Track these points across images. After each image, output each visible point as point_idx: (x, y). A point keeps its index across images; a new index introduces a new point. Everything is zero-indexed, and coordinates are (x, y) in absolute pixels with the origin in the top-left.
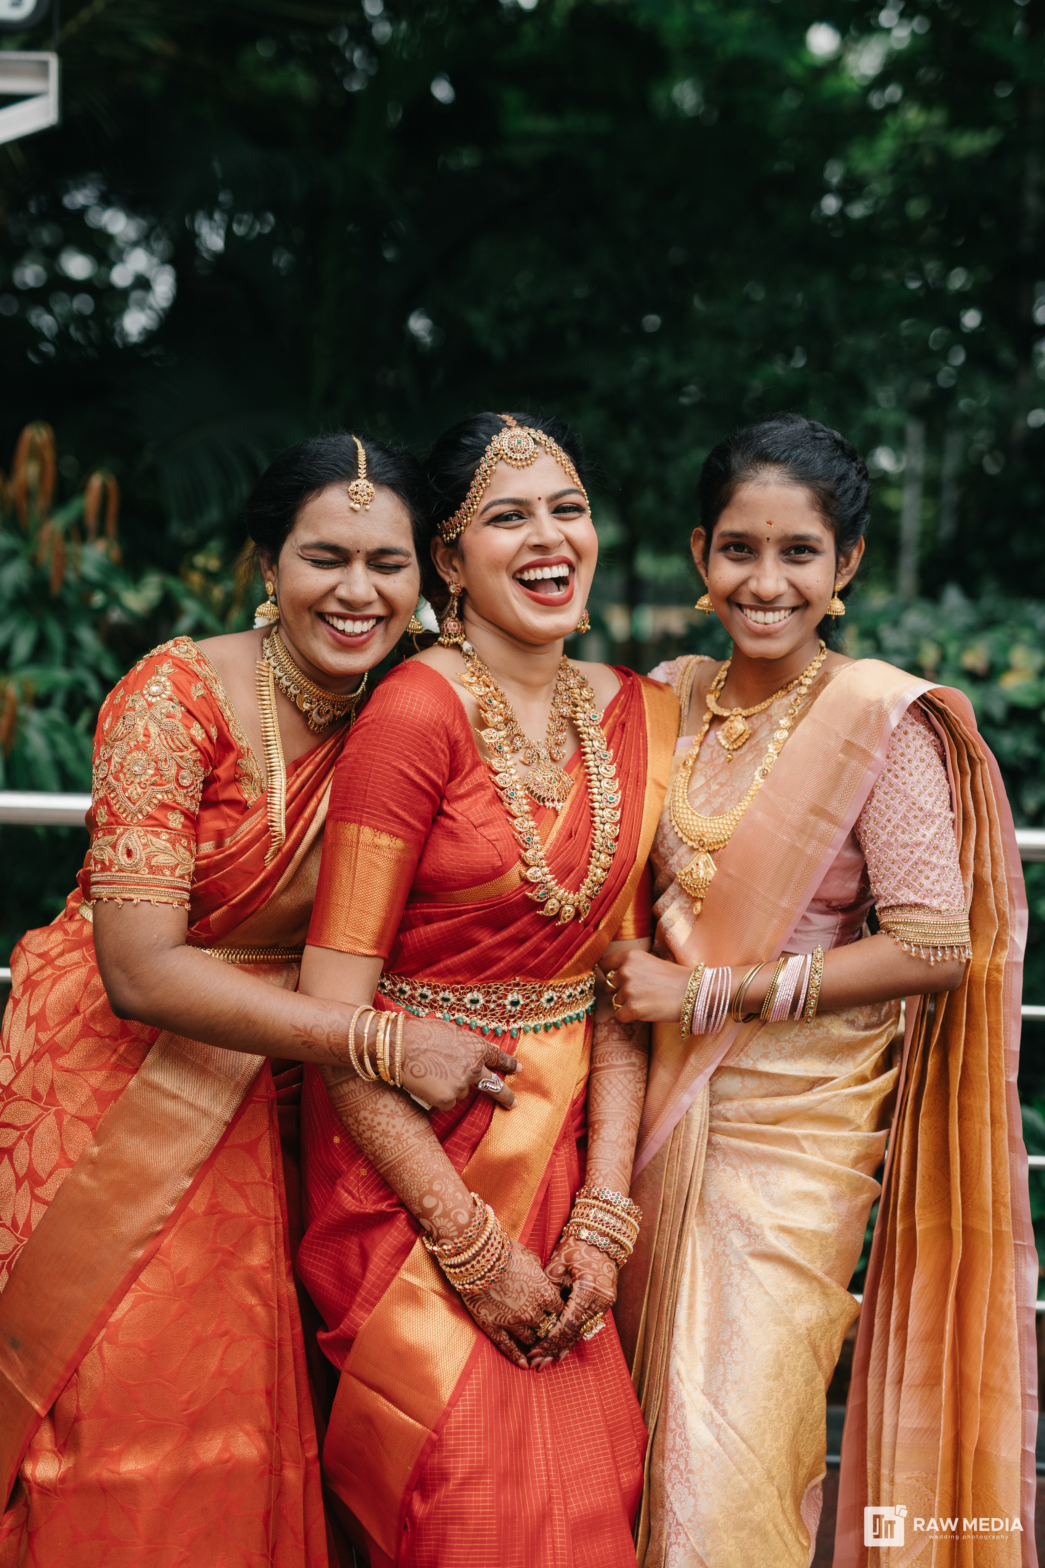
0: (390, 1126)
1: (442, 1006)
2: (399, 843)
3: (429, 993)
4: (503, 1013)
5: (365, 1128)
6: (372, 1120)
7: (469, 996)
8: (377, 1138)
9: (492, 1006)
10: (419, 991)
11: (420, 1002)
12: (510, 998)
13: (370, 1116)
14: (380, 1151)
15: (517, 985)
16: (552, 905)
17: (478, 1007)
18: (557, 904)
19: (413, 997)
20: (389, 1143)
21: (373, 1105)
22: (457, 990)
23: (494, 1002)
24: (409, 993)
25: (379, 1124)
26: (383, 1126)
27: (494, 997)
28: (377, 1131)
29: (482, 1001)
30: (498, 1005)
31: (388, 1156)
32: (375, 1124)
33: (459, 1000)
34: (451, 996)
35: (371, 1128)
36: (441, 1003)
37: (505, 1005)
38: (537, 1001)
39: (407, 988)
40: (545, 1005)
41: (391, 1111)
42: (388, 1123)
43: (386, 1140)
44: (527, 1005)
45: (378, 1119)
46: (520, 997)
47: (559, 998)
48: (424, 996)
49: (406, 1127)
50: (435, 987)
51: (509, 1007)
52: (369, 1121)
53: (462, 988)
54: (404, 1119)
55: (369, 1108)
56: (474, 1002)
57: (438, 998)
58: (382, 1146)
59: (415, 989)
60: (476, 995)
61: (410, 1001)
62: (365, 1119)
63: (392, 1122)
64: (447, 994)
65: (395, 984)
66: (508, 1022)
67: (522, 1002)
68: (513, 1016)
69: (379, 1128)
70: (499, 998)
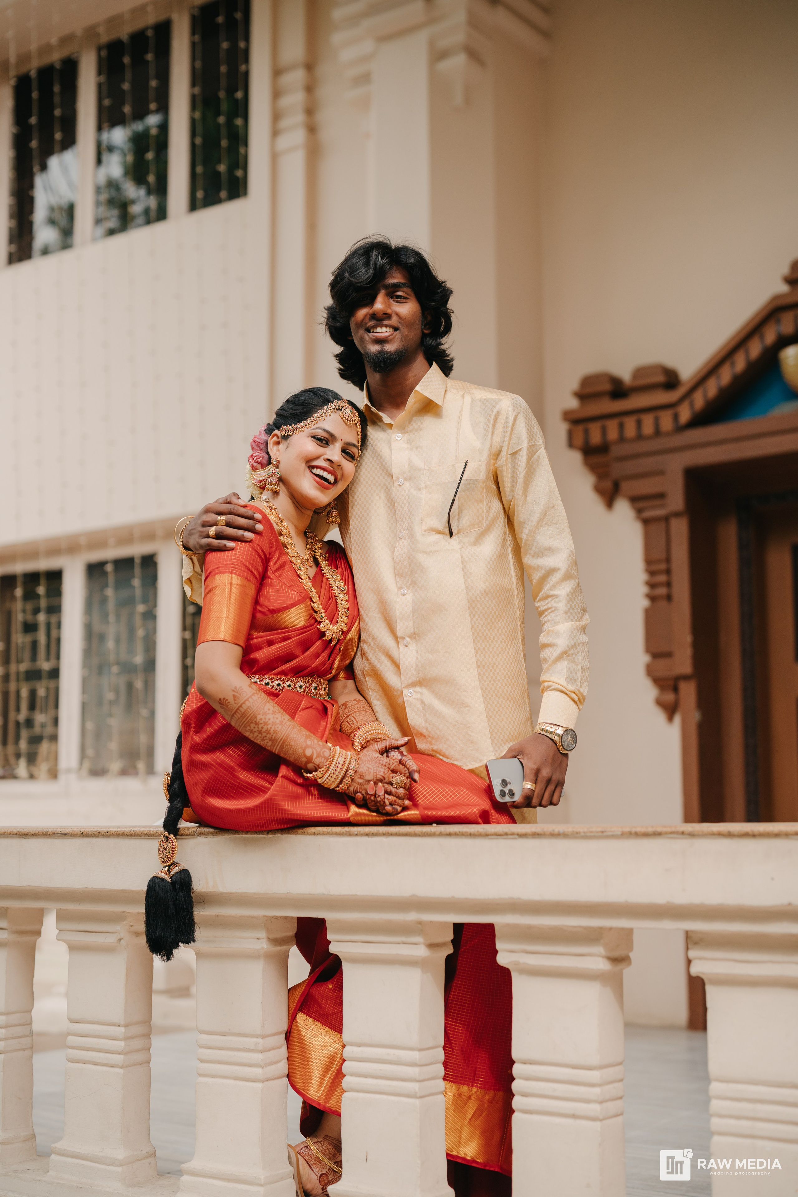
0: (275, 719)
6: (265, 719)
8: (271, 728)
14: (275, 735)
20: (278, 728)
21: (263, 711)
25: (269, 719)
26: (272, 720)
28: (270, 724)
31: (280, 736)
32: (267, 720)
35: (266, 724)
41: (273, 711)
42: (274, 718)
43: (276, 727)
45: (268, 717)
49: (283, 718)
54: (280, 714)
55: (261, 713)
58: (275, 732)
62: (261, 719)
63: (276, 716)
69: (270, 722)
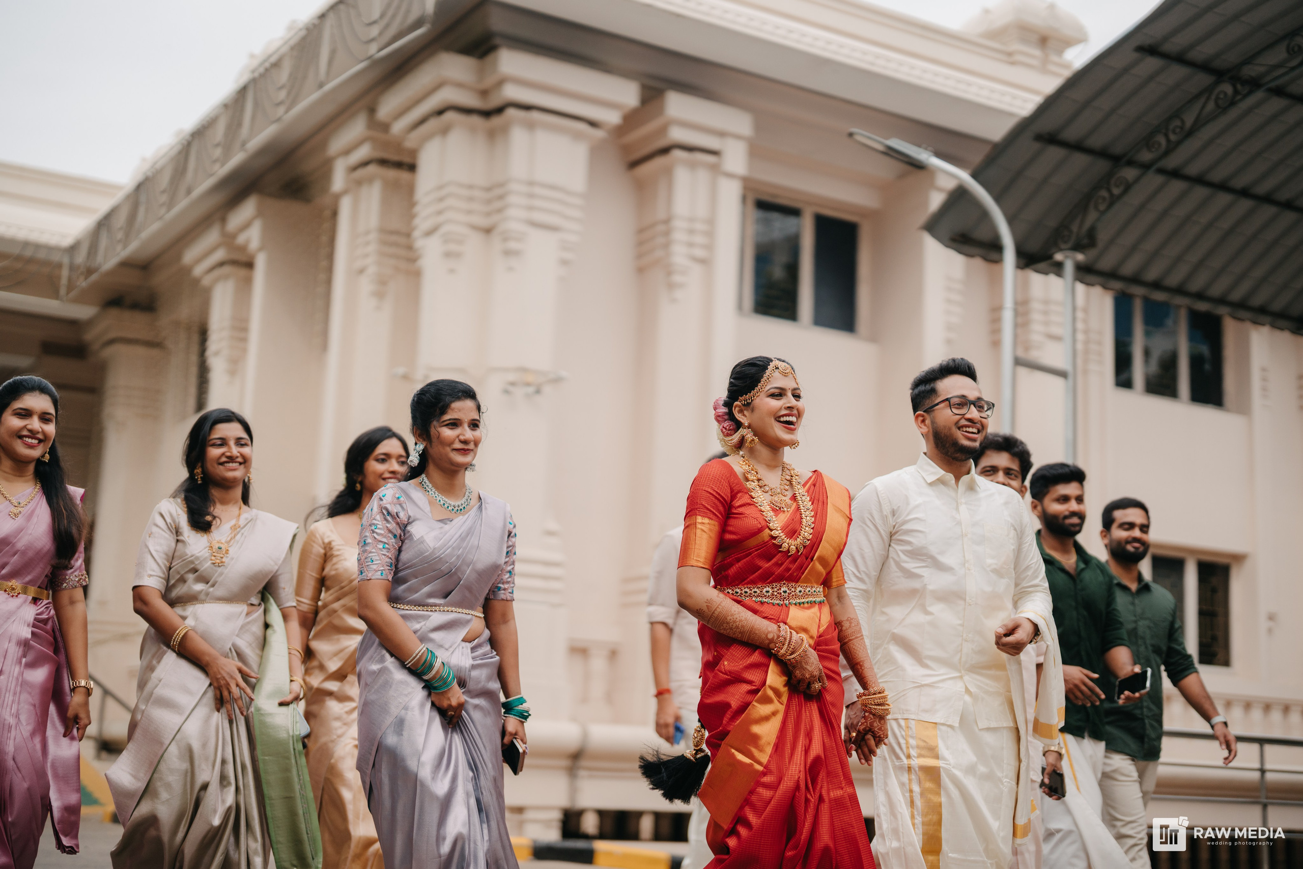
1: (754, 596)
2: (712, 522)
3: (748, 590)
4: (781, 597)
5: (732, 623)
7: (765, 590)
9: (775, 593)
10: (744, 591)
11: (745, 595)
12: (783, 589)
13: (731, 618)
15: (784, 584)
16: (785, 545)
17: (769, 594)
18: (787, 545)
19: (742, 594)
22: (759, 588)
23: (776, 591)
24: (740, 592)
27: (775, 590)
29: (771, 592)
30: (778, 593)
33: (761, 592)
34: (757, 590)
36: (753, 594)
37: (781, 593)
38: (795, 592)
39: (738, 590)
40: (799, 594)
44: (791, 593)
46: (787, 589)
47: (805, 591)
48: (746, 592)
50: (750, 588)
51: (783, 594)
52: (732, 619)
53: (762, 587)
56: (767, 592)
57: (752, 592)
59: (742, 590)
60: (767, 589)
61: (741, 596)
64: (755, 590)
65: (733, 590)
66: (783, 600)
67: (788, 591)
68: (785, 598)
70: (778, 590)
